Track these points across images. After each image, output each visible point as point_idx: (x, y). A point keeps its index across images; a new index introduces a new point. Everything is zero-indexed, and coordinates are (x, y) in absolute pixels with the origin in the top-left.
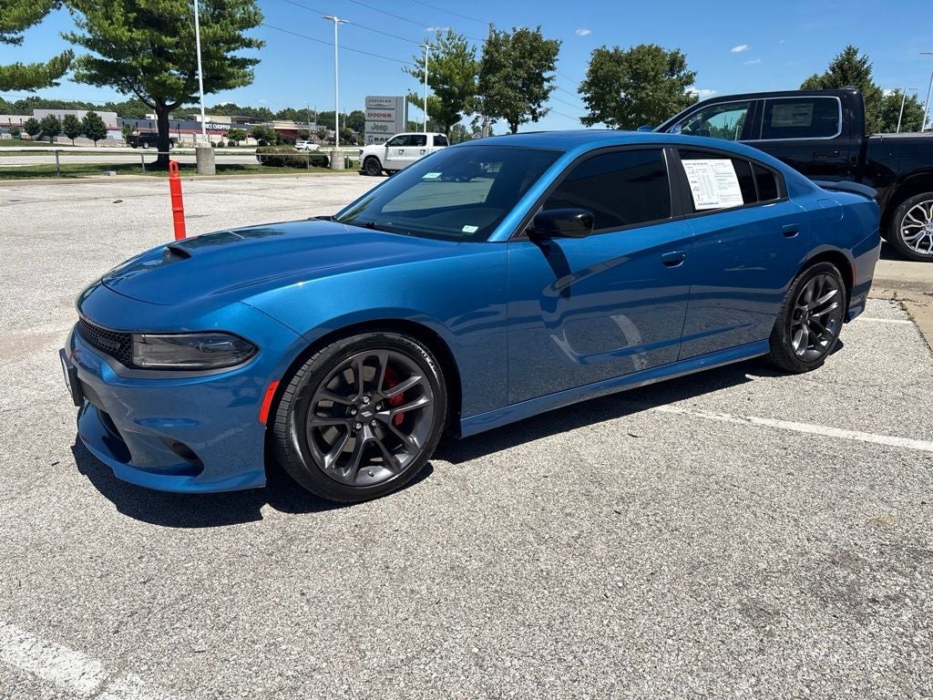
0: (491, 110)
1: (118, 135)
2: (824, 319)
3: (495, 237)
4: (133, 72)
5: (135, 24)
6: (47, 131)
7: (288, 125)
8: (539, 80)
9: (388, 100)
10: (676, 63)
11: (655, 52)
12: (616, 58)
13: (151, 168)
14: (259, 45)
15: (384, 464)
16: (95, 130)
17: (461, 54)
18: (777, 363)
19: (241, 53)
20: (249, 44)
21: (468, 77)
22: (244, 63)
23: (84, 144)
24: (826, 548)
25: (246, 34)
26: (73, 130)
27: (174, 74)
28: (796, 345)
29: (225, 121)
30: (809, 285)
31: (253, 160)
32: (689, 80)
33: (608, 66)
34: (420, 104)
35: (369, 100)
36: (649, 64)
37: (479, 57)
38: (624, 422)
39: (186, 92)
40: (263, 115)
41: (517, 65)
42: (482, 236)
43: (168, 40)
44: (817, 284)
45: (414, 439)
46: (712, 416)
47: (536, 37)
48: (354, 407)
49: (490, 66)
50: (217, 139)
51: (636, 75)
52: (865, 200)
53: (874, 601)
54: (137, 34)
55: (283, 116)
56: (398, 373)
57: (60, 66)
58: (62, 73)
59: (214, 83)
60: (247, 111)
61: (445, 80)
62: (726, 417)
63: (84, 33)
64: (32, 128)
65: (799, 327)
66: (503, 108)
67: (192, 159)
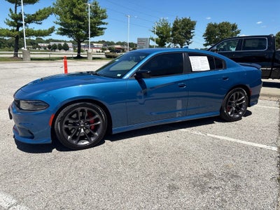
0: (175, 42)
1: (72, 49)
2: (241, 106)
3: (125, 78)
4: (72, 32)
5: (73, 19)
6: (53, 48)
7: (119, 46)
8: (190, 33)
9: (144, 39)
10: (234, 27)
11: (227, 24)
12: (215, 26)
13: (75, 58)
14: (107, 24)
15: (87, 140)
16: (66, 48)
17: (166, 25)
18: (223, 118)
19: (101, 26)
20: (104, 24)
21: (168, 32)
22: (102, 29)
23: (63, 52)
24: (205, 172)
25: (103, 21)
26: (60, 48)
27: (83, 32)
28: (229, 113)
29: (101, 45)
30: (234, 94)
31: (104, 56)
32: (239, 32)
33: (213, 29)
34: (153, 40)
35: (138, 39)
36: (225, 28)
37: (172, 26)
38: (168, 133)
39: (86, 37)
40: (112, 43)
41: (183, 29)
42: (121, 77)
43: (81, 23)
44: (237, 94)
45: (96, 134)
46: (196, 133)
47: (189, 20)
48: (78, 123)
49: (175, 29)
50: (98, 50)
51: (221, 31)
52: (256, 69)
53: (210, 188)
54: (73, 21)
55: (117, 44)
56: (91, 114)
57: (52, 30)
58: (52, 32)
59: (94, 34)
60: (108, 42)
61: (162, 33)
62: (200, 133)
63: (59, 21)
64: (49, 47)
65: (231, 108)
66: (178, 41)
67: (86, 56)
